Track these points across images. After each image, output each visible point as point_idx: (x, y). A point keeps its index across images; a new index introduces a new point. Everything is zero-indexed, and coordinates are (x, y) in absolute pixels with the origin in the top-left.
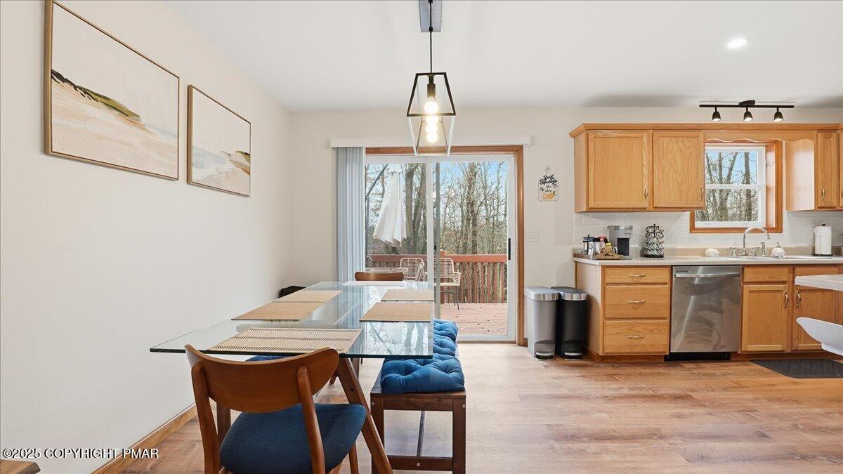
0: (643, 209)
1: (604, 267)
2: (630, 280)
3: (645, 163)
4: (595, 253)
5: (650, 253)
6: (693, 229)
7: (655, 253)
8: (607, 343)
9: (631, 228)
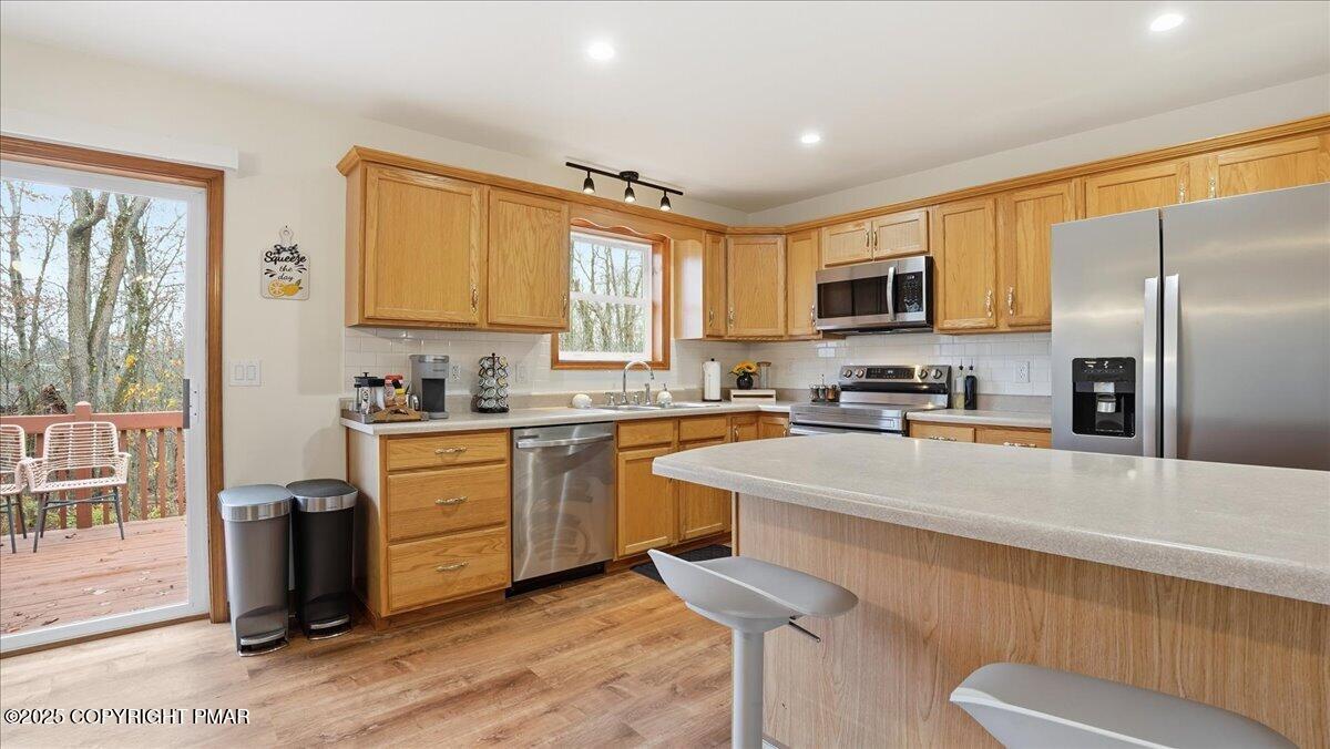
0: (470, 327)
1: (385, 438)
2: (439, 461)
3: (474, 241)
4: (375, 408)
5: (485, 404)
6: (556, 363)
7: (492, 404)
8: (394, 590)
9: (445, 360)
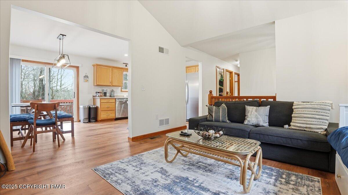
0: (110, 86)
1: (101, 99)
2: (107, 102)
3: (110, 75)
4: (98, 96)
5: (111, 96)
6: (121, 91)
7: (113, 96)
8: (101, 117)
9: (107, 90)
